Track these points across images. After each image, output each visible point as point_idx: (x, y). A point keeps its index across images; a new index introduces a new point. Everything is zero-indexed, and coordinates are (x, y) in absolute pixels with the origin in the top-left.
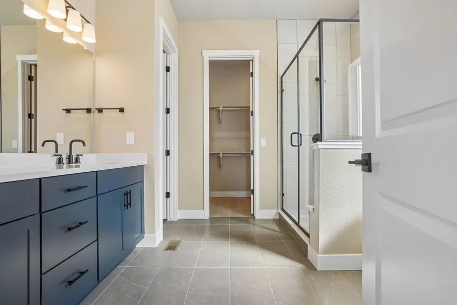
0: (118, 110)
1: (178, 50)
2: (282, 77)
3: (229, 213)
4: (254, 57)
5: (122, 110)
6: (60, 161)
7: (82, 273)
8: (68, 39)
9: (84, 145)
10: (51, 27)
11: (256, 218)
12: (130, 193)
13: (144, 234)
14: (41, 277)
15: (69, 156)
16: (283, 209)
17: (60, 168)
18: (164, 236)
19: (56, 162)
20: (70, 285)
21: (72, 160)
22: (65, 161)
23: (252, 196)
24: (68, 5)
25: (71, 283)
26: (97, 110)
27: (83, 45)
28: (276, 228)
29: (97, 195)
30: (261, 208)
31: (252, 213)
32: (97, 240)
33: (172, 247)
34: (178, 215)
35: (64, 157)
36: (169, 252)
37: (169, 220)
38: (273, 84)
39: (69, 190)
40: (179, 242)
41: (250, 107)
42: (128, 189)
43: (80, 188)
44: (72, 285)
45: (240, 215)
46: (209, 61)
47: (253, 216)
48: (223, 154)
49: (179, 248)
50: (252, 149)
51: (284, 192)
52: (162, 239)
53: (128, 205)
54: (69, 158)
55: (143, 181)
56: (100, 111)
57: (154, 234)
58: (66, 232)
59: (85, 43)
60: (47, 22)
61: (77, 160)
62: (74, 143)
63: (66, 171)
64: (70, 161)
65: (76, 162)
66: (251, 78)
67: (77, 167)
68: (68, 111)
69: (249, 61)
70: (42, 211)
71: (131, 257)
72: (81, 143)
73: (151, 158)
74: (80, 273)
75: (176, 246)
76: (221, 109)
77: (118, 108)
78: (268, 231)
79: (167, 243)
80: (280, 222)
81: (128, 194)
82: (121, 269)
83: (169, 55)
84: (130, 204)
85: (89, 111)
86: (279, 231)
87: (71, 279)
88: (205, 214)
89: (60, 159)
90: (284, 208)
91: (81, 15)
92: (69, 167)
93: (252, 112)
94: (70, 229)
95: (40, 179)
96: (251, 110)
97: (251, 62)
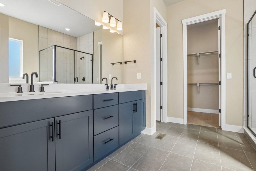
0: (133, 62)
1: (167, 24)
2: (248, 24)
3: (202, 123)
4: (221, 15)
5: (135, 62)
6: (107, 88)
7: (111, 140)
8: (112, 31)
9: (117, 80)
10: (105, 28)
11: (223, 129)
12: (136, 104)
13: (145, 127)
14: (93, 137)
15: (111, 85)
16: (248, 127)
17: (107, 90)
18: (157, 130)
19: (106, 88)
20: (105, 143)
21: (113, 87)
22: (110, 87)
23: (220, 114)
24: (110, 16)
25: (106, 143)
26: (124, 63)
27: (118, 32)
28: (240, 140)
29: (119, 104)
30: (227, 123)
31: (219, 125)
32: (119, 126)
33: (160, 137)
34: (167, 119)
35: (109, 85)
36: (158, 139)
37: (162, 121)
38: (239, 32)
39: (105, 101)
40: (164, 135)
41: (218, 52)
42: (135, 102)
43: (110, 100)
44: (106, 144)
45: (210, 126)
46: (187, 26)
47: (220, 128)
48: (200, 84)
49: (164, 139)
50: (219, 80)
51: (250, 114)
52: (155, 131)
53: (135, 110)
54: (112, 86)
55: (145, 99)
56: (126, 63)
57: (151, 128)
58: (104, 119)
59: (118, 31)
60: (103, 26)
61: (115, 87)
62: (113, 79)
63: (110, 91)
64: (112, 88)
65: (115, 88)
66: (219, 31)
67: (115, 90)
68: (113, 64)
69: (217, 19)
70: (94, 109)
71: (138, 138)
72: (116, 79)
73: (149, 86)
74: (110, 139)
75: (162, 137)
76: (198, 55)
77: (133, 60)
78: (232, 141)
79: (158, 134)
80: (245, 136)
81: (135, 105)
82: (132, 142)
83: (161, 28)
84: (136, 110)
85: (121, 63)
86: (242, 143)
87: (106, 141)
88: (184, 121)
89: (107, 86)
90: (250, 126)
91: (116, 18)
92: (111, 90)
93: (220, 54)
94: (105, 118)
95: (93, 95)
96: (219, 53)
97: (219, 20)
